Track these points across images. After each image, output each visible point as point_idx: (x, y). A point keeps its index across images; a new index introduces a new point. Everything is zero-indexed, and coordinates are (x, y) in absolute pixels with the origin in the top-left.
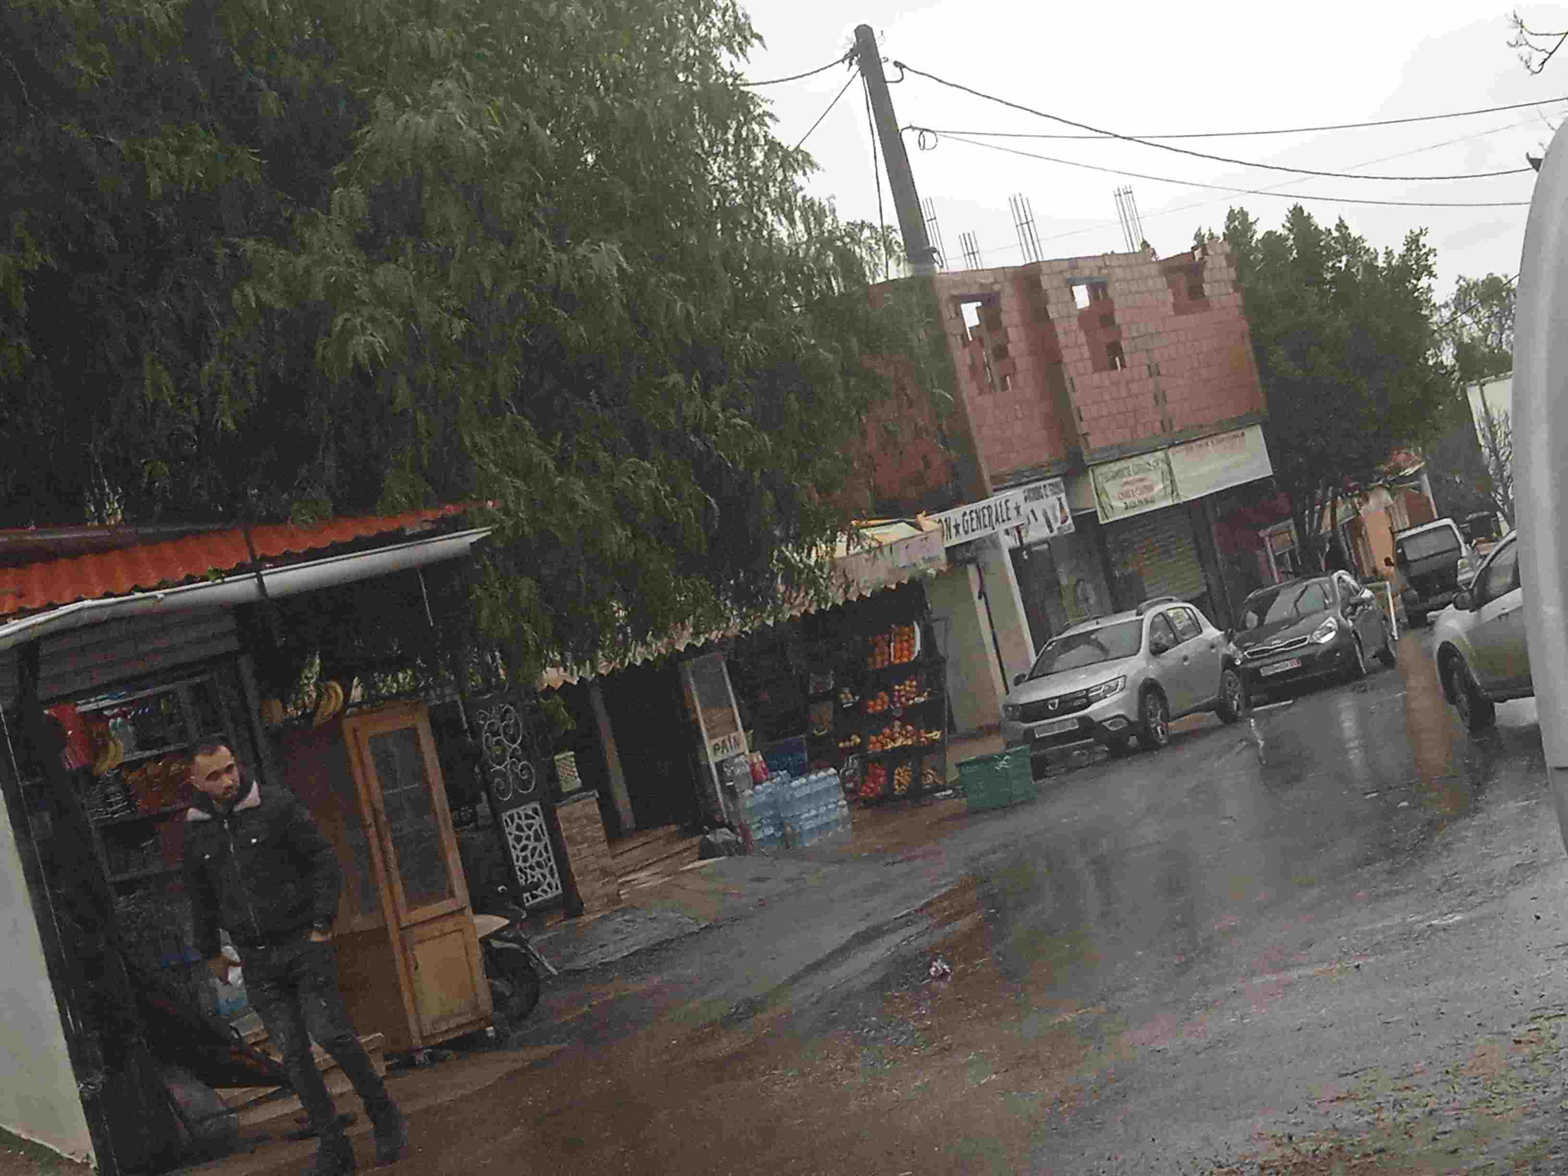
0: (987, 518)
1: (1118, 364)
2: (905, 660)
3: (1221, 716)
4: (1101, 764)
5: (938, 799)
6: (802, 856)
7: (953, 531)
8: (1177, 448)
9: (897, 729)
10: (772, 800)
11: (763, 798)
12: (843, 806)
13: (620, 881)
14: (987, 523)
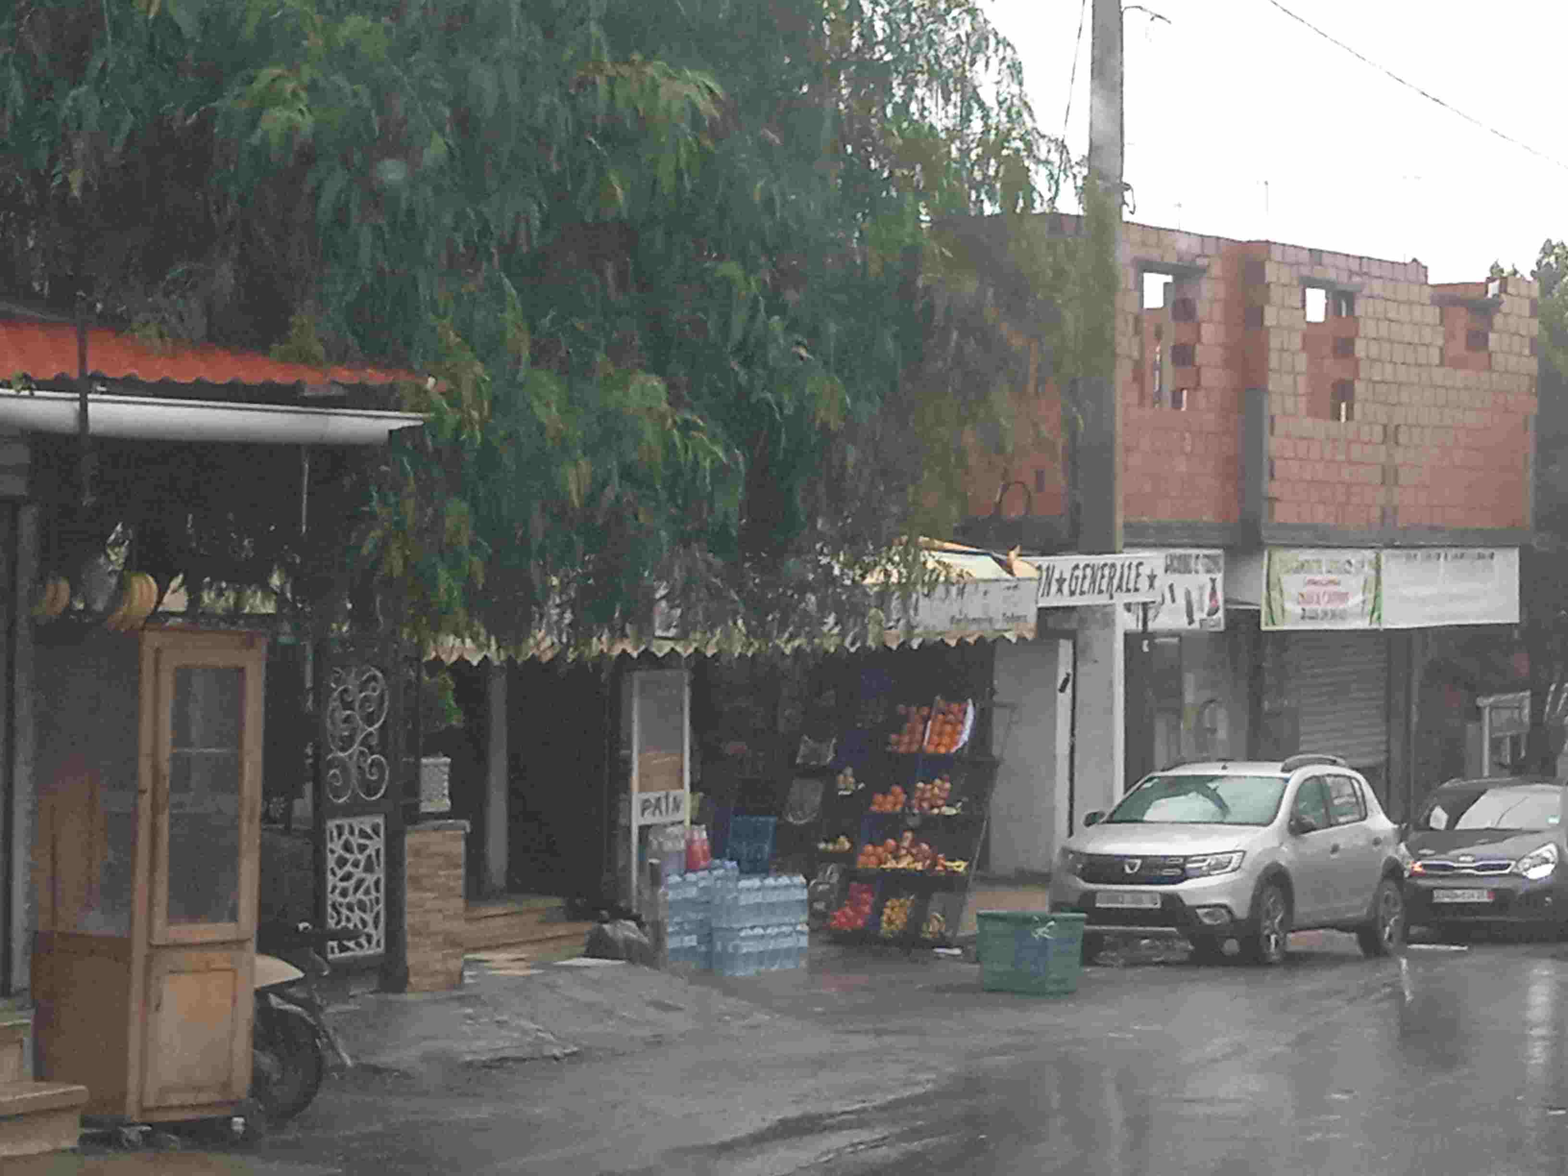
0: (1105, 581)
1: (1343, 413)
2: (942, 750)
3: (1362, 942)
4: (1179, 964)
5: (938, 957)
6: (730, 989)
7: (1054, 587)
8: (1397, 552)
9: (906, 844)
10: (705, 898)
11: (692, 892)
12: (802, 933)
13: (470, 956)
14: (1104, 588)
